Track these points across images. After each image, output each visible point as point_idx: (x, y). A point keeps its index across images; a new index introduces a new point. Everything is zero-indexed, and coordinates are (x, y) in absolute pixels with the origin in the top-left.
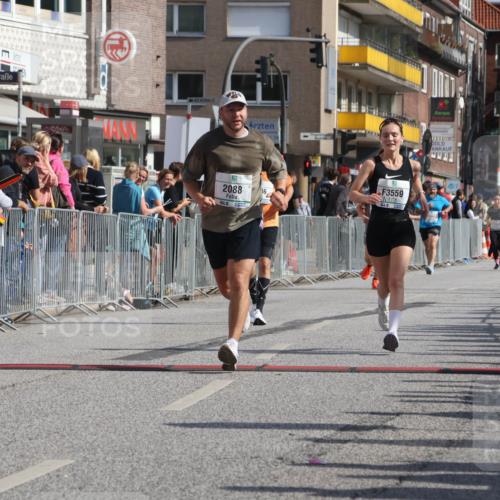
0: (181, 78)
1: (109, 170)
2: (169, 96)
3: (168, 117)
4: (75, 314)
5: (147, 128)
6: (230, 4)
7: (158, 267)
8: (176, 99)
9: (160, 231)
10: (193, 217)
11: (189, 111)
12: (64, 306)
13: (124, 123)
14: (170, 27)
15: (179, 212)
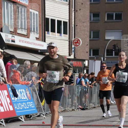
0: (93, 50)
1: (74, 74)
2: (90, 55)
3: (90, 60)
4: (66, 111)
5: (84, 63)
6: (106, 31)
7: (87, 99)
8: (92, 56)
9: (88, 90)
10: (96, 86)
11: (95, 59)
12: (63, 110)
13: (79, 62)
14: (90, 37)
15: (93, 85)
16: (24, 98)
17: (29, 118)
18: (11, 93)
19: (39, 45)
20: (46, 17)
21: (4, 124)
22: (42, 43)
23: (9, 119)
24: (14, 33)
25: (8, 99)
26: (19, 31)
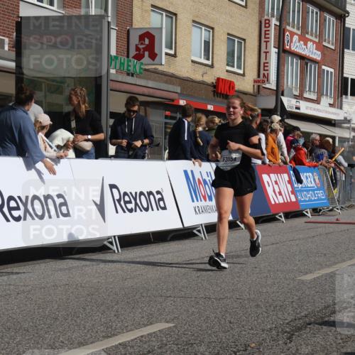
16: (312, 185)
17: (317, 212)
18: (294, 178)
19: (333, 113)
20: (345, 75)
21: (283, 219)
22: (338, 111)
23: (290, 213)
24: (300, 97)
25: (289, 186)
26: (306, 95)
